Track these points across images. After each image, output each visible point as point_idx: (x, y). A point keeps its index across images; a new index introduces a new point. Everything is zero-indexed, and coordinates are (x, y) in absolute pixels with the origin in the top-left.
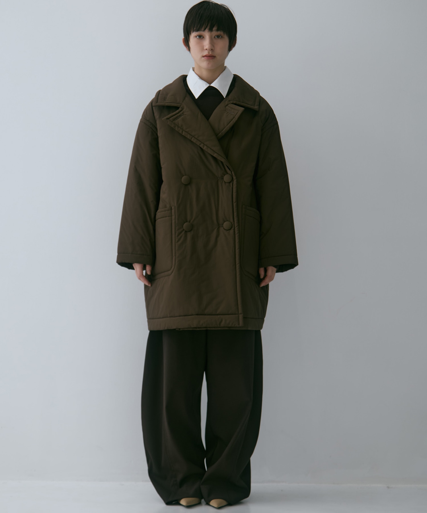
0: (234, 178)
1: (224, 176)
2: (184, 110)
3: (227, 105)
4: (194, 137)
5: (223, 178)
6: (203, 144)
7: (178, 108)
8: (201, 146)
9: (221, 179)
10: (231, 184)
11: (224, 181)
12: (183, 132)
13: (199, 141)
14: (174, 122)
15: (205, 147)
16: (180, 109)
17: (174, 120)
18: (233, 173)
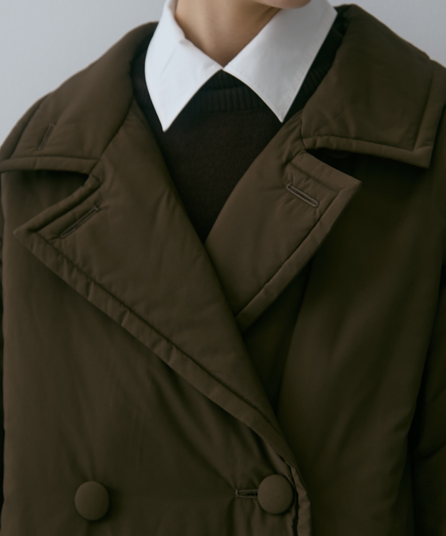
0: (302, 493)
1: (260, 481)
2: (106, 185)
3: (289, 160)
4: (131, 311)
5: (254, 490)
6: (168, 340)
7: (82, 177)
8: (160, 350)
9: (248, 494)
10: (289, 519)
11: (257, 507)
12: (88, 286)
13: (152, 327)
14: (57, 243)
15: (175, 356)
16: (89, 183)
17: (59, 233)
18: (293, 471)
